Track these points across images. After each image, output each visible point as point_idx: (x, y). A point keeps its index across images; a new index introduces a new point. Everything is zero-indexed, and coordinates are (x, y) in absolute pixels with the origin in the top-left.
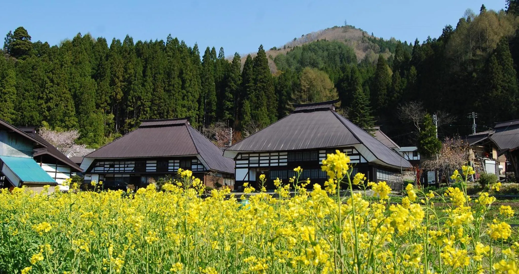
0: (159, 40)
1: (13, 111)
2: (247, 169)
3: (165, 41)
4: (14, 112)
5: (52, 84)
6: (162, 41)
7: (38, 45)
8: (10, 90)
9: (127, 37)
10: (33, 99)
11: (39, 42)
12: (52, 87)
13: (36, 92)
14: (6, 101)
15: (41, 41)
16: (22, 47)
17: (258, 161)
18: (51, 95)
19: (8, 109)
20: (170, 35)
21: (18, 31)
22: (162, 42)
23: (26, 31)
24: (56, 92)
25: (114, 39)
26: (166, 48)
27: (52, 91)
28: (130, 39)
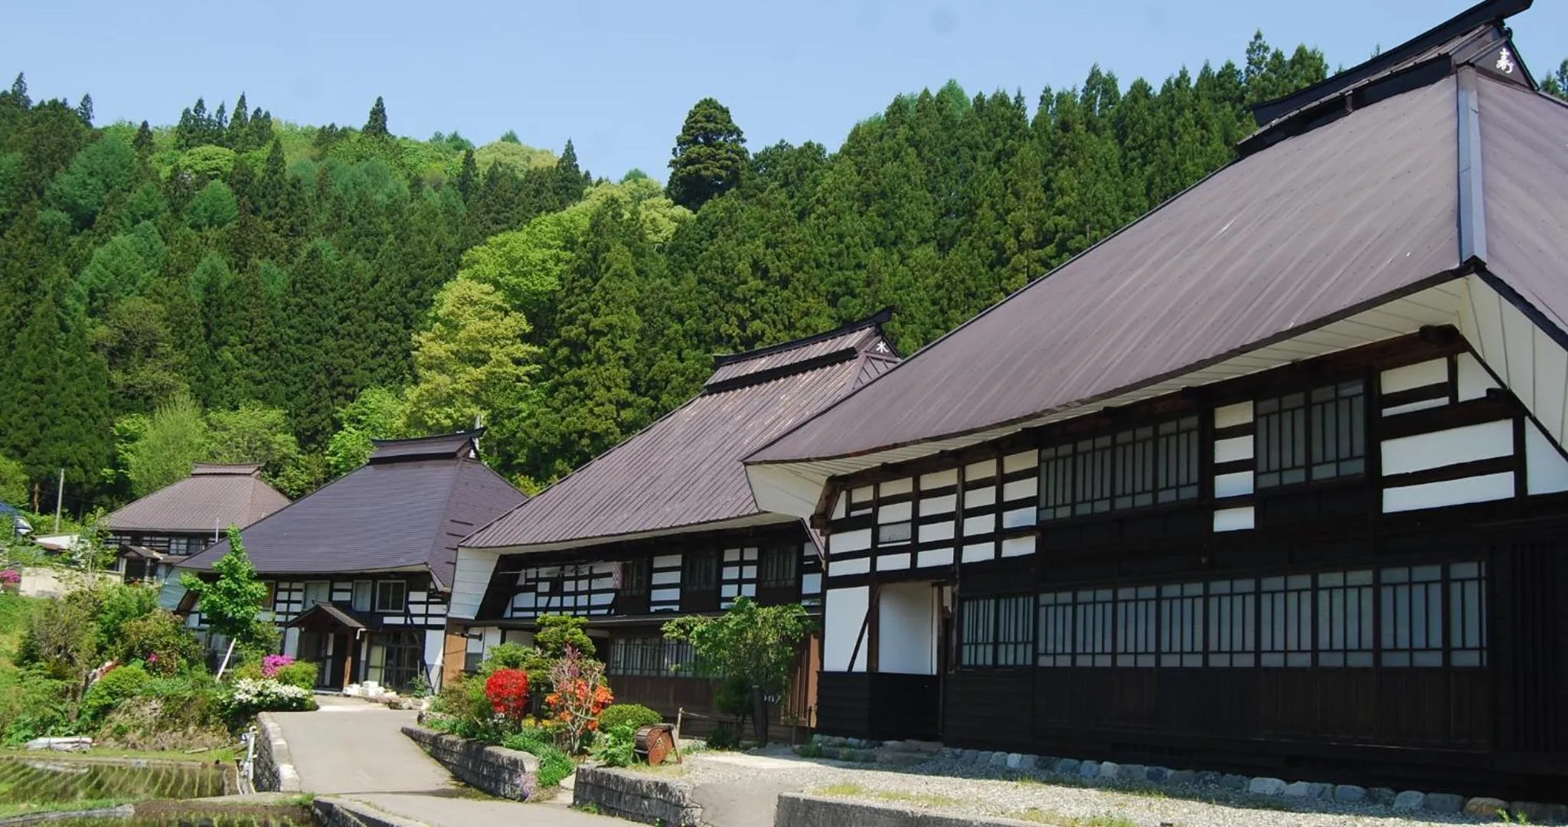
0: (1216, 69)
1: (624, 394)
2: (865, 590)
3: (1241, 64)
4: (632, 398)
5: (761, 285)
6: (1230, 66)
7: (771, 158)
8: (614, 319)
9: (1095, 74)
10: (698, 348)
11: (781, 146)
12: (763, 292)
13: (709, 321)
14: (601, 362)
15: (789, 141)
16: (706, 169)
17: (905, 532)
18: (756, 325)
19: (609, 389)
20: (1258, 36)
21: (695, 114)
22: (1229, 70)
23: (726, 111)
24: (776, 312)
25: (1047, 90)
26: (1246, 91)
27: (764, 310)
28: (1105, 82)
